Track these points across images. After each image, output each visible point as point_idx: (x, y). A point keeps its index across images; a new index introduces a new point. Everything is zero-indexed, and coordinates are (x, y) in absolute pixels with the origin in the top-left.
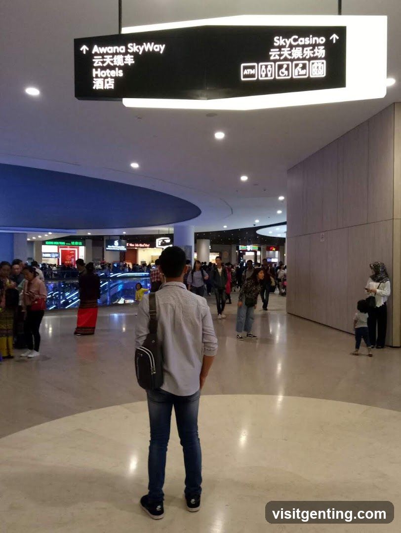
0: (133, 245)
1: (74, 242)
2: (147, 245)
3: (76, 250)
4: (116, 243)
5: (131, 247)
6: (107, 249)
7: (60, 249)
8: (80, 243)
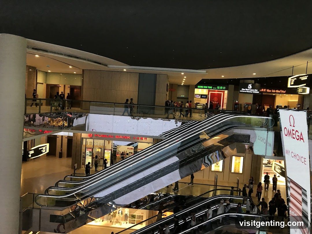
0: (270, 91)
1: (219, 87)
2: (283, 92)
3: (222, 93)
4: (250, 86)
5: (268, 92)
6: (241, 91)
7: (210, 92)
8: (224, 88)
